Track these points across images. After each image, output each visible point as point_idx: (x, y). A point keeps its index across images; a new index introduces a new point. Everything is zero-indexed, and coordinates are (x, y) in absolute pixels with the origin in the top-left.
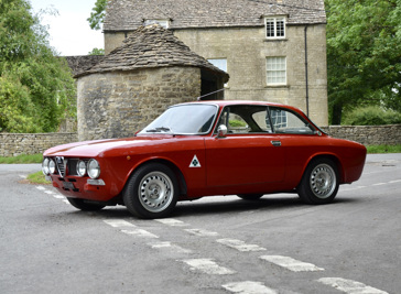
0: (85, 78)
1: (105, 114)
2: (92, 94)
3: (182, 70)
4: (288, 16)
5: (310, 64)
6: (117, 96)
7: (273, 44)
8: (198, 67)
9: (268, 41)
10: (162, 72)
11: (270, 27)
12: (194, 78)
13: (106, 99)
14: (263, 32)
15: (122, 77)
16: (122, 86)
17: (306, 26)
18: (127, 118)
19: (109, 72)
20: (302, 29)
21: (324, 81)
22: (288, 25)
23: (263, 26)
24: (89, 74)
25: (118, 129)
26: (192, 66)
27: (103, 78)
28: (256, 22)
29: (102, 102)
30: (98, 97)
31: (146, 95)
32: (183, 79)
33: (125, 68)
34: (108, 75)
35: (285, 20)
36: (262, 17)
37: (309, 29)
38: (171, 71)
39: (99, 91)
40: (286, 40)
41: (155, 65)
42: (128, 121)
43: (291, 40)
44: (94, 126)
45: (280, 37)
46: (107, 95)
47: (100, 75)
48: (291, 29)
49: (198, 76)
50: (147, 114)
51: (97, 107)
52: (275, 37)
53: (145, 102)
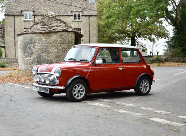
0: (24, 35)
1: (33, 51)
2: (27, 42)
3: (67, 33)
4: (82, 12)
5: (91, 31)
6: (39, 43)
7: (76, 23)
8: (74, 32)
9: (74, 21)
10: (59, 34)
11: (75, 16)
12: (72, 37)
13: (34, 45)
14: (72, 18)
15: (41, 35)
16: (42, 39)
17: (90, 16)
18: (44, 53)
19: (36, 33)
20: (88, 17)
21: (97, 38)
22: (82, 15)
23: (72, 15)
24: (26, 33)
25: (40, 57)
26: (71, 31)
27: (33, 35)
28: (69, 14)
29: (32, 45)
30: (30, 44)
31: (52, 43)
32: (68, 37)
33: (43, 31)
34: (35, 34)
35: (81, 13)
36: (71, 12)
37: (91, 17)
38: (63, 33)
39: (31, 41)
40: (81, 21)
41: (56, 30)
42: (44, 54)
43: (83, 21)
44: (28, 56)
45: (79, 20)
46: (35, 42)
47: (31, 34)
48: (83, 17)
49: (74, 36)
50: (53, 51)
51: (29, 48)
52: (77, 20)
53: (52, 46)
